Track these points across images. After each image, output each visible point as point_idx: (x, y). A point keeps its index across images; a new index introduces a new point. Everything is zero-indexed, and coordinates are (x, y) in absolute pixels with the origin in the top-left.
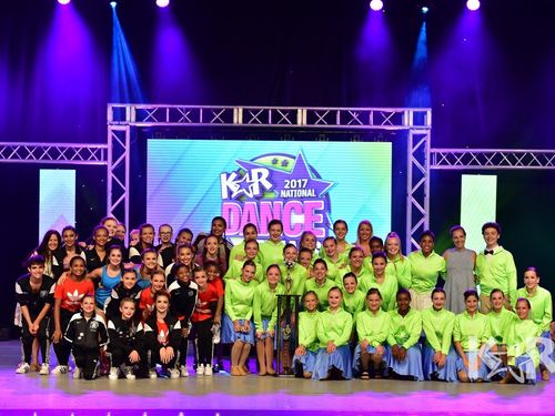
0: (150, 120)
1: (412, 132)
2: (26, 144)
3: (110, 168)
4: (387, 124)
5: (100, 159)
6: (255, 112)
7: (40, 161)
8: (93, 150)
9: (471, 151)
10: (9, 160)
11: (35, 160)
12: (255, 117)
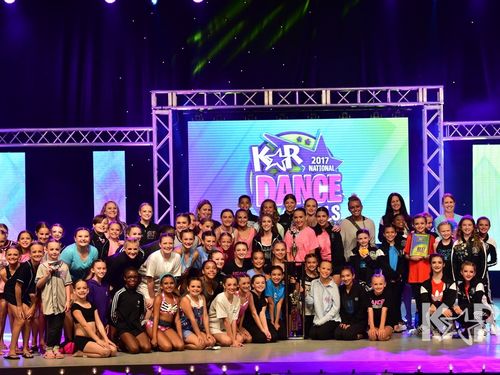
0: (190, 104)
1: (427, 108)
2: (80, 129)
3: (155, 149)
4: (403, 101)
5: (146, 141)
6: (284, 94)
7: (93, 144)
8: (140, 132)
9: (480, 123)
10: (66, 144)
11: (88, 144)
12: (284, 98)
